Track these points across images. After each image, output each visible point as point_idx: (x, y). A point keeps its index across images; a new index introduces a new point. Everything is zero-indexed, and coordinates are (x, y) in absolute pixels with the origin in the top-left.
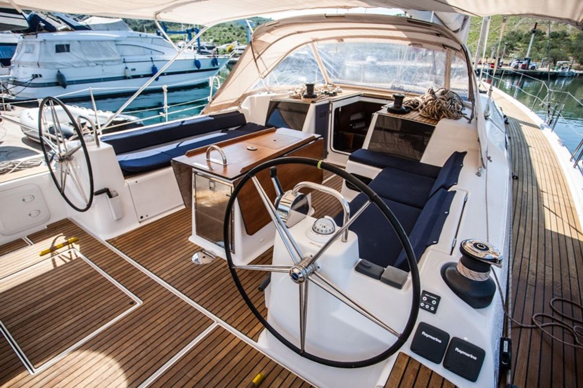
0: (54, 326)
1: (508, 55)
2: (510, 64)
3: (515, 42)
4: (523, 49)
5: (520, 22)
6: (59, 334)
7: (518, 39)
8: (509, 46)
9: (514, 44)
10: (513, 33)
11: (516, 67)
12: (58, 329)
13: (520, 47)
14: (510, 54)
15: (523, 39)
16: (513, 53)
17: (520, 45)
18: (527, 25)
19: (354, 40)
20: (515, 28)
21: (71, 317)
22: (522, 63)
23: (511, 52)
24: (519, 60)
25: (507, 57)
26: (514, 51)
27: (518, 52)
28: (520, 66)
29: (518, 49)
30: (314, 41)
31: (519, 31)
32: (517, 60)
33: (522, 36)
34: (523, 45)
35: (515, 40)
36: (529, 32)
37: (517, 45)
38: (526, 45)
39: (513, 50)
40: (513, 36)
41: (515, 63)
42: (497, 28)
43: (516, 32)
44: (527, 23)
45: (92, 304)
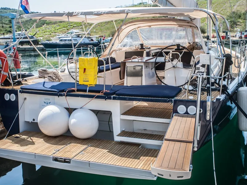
1: (233, 29)
2: (236, 35)
3: (237, 19)
4: (244, 24)
5: (238, 4)
7: (238, 17)
8: (233, 23)
9: (237, 21)
10: (234, 13)
11: (241, 37)
13: (241, 23)
14: (235, 28)
15: (242, 17)
16: (237, 27)
17: (241, 21)
18: (243, 6)
19: (155, 26)
20: (235, 9)
22: (244, 34)
23: (235, 27)
24: (241, 32)
25: (233, 31)
26: (238, 26)
27: (240, 26)
28: (243, 36)
29: (240, 24)
30: (138, 27)
31: (238, 11)
32: (240, 32)
33: (241, 14)
34: (243, 21)
35: (237, 18)
36: (245, 11)
37: (238, 21)
38: (244, 21)
39: (236, 25)
40: (234, 15)
41: (239, 34)
42: (221, 10)
43: (236, 12)
44: (243, 5)
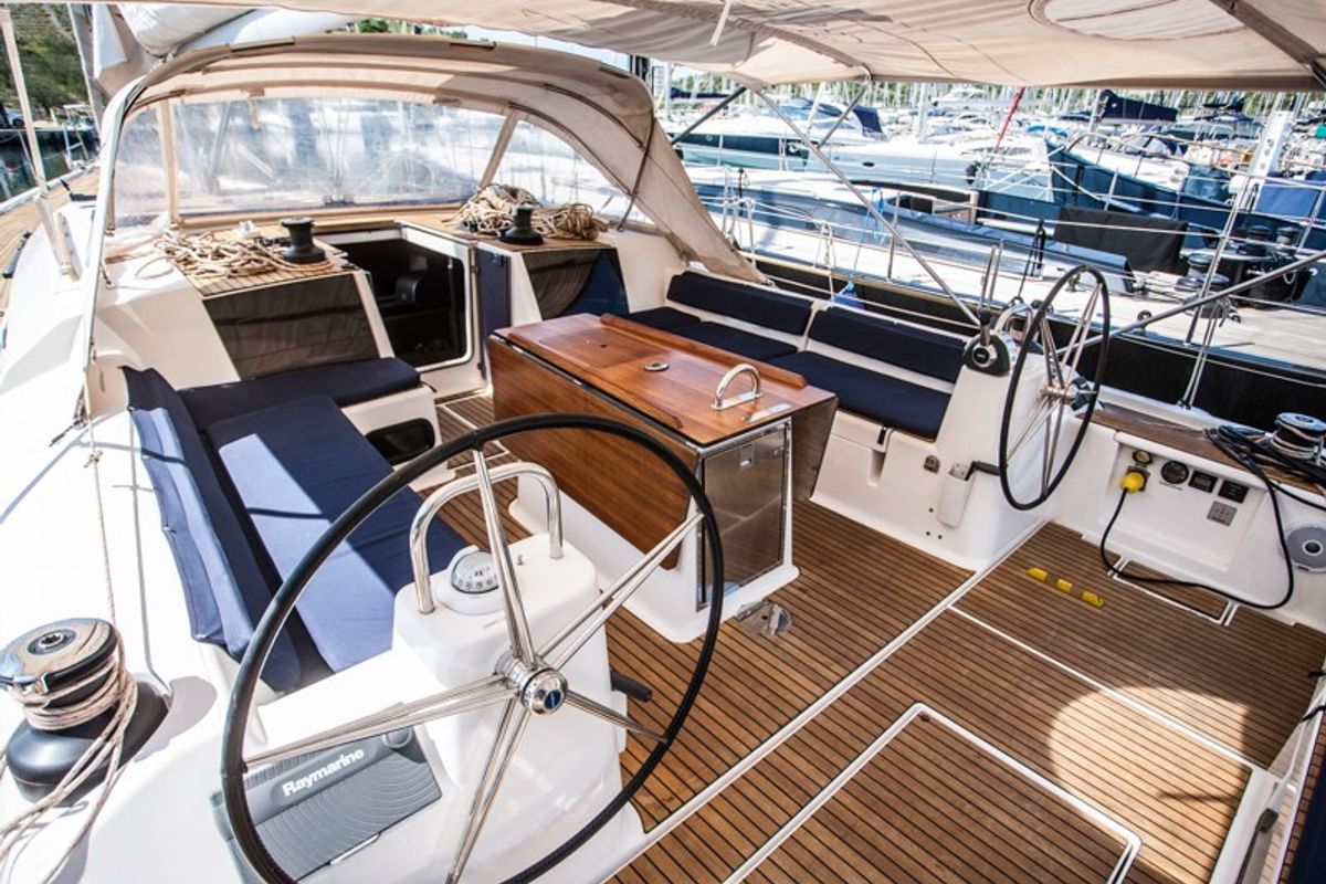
0: (1024, 847)
6: (1040, 828)
12: (1030, 836)
21: (989, 822)
45: (941, 791)
